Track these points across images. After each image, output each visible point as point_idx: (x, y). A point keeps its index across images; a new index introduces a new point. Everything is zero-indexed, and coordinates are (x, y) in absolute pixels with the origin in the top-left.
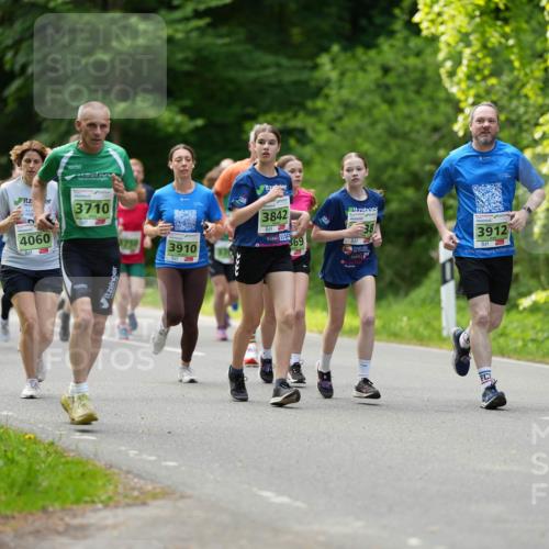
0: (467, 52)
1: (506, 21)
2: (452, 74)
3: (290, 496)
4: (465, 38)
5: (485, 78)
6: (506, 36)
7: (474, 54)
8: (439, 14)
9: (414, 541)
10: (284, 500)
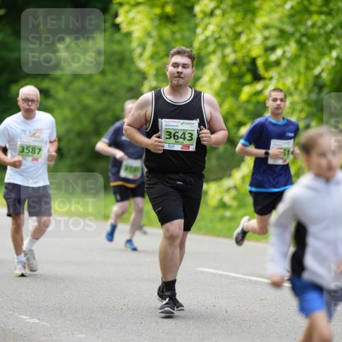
0: (150, 42)
1: (174, 23)
2: (141, 55)
3: (39, 319)
4: (149, 35)
5: (161, 58)
6: (173, 33)
7: (154, 45)
8: (133, 19)
10: (37, 321)
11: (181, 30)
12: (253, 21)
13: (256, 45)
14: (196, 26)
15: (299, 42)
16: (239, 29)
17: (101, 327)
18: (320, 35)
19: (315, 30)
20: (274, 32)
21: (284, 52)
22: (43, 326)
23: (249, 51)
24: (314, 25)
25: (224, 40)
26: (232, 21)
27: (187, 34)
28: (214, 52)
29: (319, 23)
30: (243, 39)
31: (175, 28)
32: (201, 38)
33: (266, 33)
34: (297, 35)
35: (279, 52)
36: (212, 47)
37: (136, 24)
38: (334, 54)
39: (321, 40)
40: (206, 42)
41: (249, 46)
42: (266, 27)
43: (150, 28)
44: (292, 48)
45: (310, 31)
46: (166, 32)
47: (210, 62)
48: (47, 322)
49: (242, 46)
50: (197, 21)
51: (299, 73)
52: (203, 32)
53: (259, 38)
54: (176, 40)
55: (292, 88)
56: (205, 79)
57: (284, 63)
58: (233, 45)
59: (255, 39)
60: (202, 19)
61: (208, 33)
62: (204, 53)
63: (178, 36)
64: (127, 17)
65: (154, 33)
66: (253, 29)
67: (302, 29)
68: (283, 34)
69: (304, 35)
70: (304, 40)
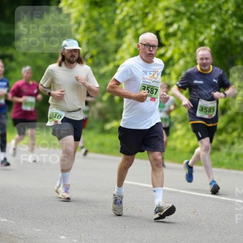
0: (83, 20)
1: (100, 6)
2: (77, 30)
3: (8, 219)
4: (83, 15)
5: (91, 32)
6: (100, 14)
7: (86, 22)
9: (63, 237)
10: (7, 220)
11: (106, 11)
12: (156, 5)
13: (159, 22)
14: (116, 8)
15: (189, 19)
16: (147, 10)
17: (52, 224)
18: (204, 14)
19: (201, 10)
20: (172, 12)
21: (179, 27)
22: (10, 223)
23: (154, 26)
24: (199, 7)
25: (136, 18)
26: (141, 5)
27: (110, 14)
28: (129, 27)
29: (204, 5)
30: (150, 17)
31: (102, 10)
32: (120, 17)
33: (167, 13)
34: (188, 14)
35: (175, 26)
36: (127, 24)
37: (73, 8)
38: (214, 27)
39: (205, 17)
40: (123, 20)
41: (154, 22)
42: (167, 9)
43: (83, 11)
44: (184, 23)
45: (197, 11)
46: (95, 13)
47: (126, 34)
48: (13, 221)
49: (149, 22)
50: (117, 5)
51: (190, 41)
52: (121, 13)
53: (161, 16)
54: (102, 19)
55: (185, 52)
56: (124, 46)
57: (179, 34)
58: (143, 22)
59: (158, 17)
60: (120, 3)
61: (124, 13)
62: (122, 28)
63: (104, 16)
64: (67, 3)
65: (87, 14)
66: (157, 10)
67: (192, 10)
68: (178, 13)
69: (192, 14)
70: (193, 17)
